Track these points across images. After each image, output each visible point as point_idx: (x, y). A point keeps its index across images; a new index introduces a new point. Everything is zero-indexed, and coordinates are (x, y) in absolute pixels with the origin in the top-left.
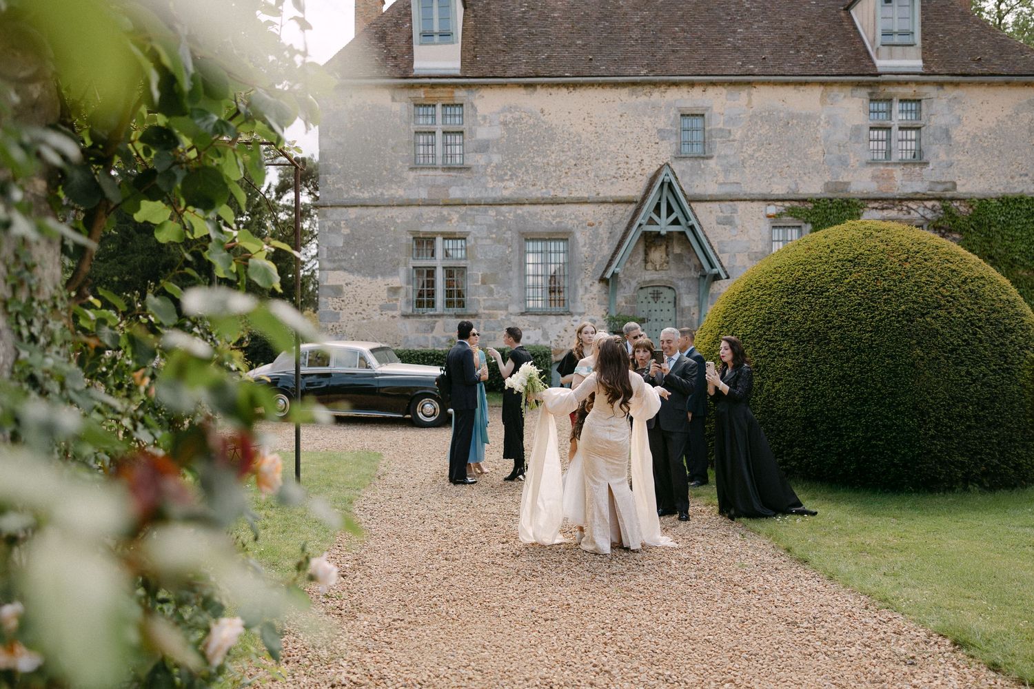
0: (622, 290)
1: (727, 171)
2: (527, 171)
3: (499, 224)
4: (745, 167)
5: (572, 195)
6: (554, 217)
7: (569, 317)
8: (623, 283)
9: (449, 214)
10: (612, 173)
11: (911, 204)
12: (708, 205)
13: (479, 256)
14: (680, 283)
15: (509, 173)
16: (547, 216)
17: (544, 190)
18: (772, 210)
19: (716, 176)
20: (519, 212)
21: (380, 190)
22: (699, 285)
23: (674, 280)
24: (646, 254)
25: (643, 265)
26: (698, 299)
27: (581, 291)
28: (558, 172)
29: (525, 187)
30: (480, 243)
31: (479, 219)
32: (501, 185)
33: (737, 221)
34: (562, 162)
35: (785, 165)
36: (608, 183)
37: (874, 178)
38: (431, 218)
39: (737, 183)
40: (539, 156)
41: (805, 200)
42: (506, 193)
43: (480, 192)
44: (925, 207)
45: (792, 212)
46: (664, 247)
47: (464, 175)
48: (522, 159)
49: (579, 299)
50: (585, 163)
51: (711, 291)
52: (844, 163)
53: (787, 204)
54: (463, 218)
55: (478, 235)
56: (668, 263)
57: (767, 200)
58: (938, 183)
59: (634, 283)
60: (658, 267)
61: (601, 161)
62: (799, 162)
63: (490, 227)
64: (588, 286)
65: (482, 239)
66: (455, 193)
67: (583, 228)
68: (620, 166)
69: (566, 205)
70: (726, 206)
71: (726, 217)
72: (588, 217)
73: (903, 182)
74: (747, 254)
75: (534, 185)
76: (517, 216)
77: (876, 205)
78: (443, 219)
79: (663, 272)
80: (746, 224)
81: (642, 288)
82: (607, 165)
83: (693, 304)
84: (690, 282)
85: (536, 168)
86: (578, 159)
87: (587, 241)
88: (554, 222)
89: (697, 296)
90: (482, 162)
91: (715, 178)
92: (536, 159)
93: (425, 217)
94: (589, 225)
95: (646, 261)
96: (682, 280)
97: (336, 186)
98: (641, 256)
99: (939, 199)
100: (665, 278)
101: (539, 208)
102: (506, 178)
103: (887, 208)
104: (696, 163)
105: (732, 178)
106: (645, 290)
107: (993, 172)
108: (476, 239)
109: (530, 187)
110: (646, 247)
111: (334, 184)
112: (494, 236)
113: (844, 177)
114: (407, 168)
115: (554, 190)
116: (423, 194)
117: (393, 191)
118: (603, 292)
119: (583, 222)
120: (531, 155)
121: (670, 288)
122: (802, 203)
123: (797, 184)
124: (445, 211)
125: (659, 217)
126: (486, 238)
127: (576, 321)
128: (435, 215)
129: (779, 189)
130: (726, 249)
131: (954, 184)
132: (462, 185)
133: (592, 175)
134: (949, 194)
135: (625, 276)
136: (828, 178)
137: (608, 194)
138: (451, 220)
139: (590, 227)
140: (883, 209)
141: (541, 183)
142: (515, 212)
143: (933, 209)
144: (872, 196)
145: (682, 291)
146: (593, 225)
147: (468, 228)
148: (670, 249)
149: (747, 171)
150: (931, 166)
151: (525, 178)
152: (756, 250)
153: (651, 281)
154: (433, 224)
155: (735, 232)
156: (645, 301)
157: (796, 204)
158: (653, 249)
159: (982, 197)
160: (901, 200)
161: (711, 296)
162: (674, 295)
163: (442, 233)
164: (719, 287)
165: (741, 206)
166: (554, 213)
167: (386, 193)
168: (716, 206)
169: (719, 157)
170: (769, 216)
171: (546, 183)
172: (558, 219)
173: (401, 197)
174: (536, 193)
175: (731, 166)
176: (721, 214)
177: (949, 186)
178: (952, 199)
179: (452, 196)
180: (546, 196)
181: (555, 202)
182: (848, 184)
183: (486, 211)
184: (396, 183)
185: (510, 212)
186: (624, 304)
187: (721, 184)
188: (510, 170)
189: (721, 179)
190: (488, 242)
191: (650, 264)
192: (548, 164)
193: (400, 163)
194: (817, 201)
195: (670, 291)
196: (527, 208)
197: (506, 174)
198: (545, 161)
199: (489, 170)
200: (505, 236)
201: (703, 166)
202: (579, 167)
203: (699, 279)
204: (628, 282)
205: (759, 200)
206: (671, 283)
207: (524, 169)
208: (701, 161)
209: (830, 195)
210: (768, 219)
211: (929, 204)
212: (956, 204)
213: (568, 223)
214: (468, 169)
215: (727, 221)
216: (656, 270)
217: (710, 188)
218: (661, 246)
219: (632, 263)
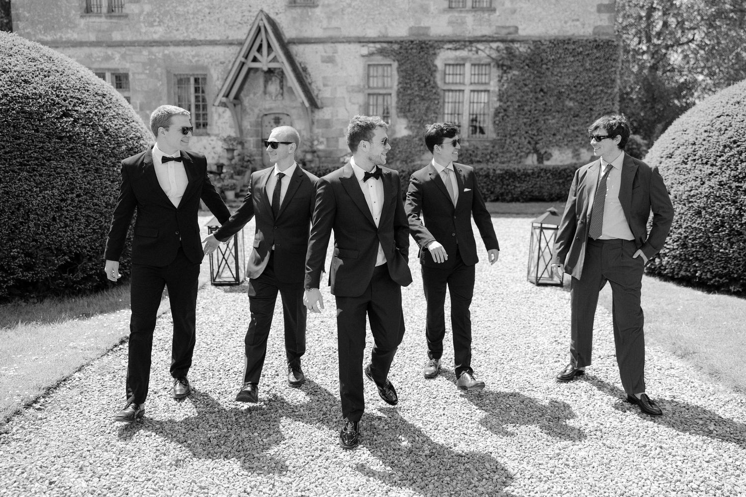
0: (248, 116)
1: (329, 18)
2: (171, 18)
3: (151, 62)
4: (343, 14)
5: (208, 39)
6: (193, 56)
7: (207, 137)
8: (248, 110)
9: (112, 54)
10: (238, 20)
11: (480, 46)
12: (314, 47)
13: (137, 88)
14: (293, 111)
15: (158, 20)
16: (188, 56)
17: (185, 35)
18: (365, 51)
19: (321, 22)
20: (166, 52)
21: (59, 34)
24: (265, 87)
25: (263, 95)
27: (215, 117)
28: (196, 20)
29: (171, 32)
30: (137, 77)
31: (136, 58)
32: (152, 29)
33: (338, 59)
34: (199, 11)
35: (377, 12)
36: (235, 28)
37: (450, 23)
38: (99, 57)
39: (338, 28)
40: (180, 5)
41: (391, 42)
42: (156, 37)
43: (136, 36)
44: (491, 48)
45: (381, 52)
46: (278, 81)
47: (123, 21)
48: (168, 9)
49: (214, 123)
50: (217, 11)
52: (425, 10)
53: (378, 46)
54: (123, 57)
55: (136, 71)
56: (282, 94)
57: (361, 41)
58: (503, 27)
59: (256, 111)
60: (274, 97)
61: (229, 10)
62: (388, 9)
63: (144, 64)
64: (221, 113)
65: (138, 74)
66: (117, 36)
67: (216, 66)
68: (244, 14)
69: (202, 47)
70: (329, 47)
71: (329, 57)
72: (220, 56)
73: (472, 26)
75: (177, 30)
76: (165, 55)
77: (450, 46)
78: (108, 58)
79: (279, 102)
80: (345, 62)
81: (266, 115)
82: (234, 13)
85: (178, 16)
86: (211, 8)
87: (220, 76)
88: (193, 61)
90: (137, 11)
91: (320, 24)
92: (178, 9)
93: (95, 55)
94: (221, 63)
95: (265, 93)
96: (294, 108)
97: (26, 31)
98: (262, 89)
99: (503, 41)
100: (281, 107)
101: (181, 49)
102: (156, 24)
103: (459, 49)
104: (305, 11)
105: (335, 23)
106: (268, 116)
107: (550, 17)
108: (134, 74)
109: (175, 31)
110: (266, 81)
111: (24, 29)
112: (147, 72)
113: (425, 23)
114: (78, 17)
115: (193, 34)
116: (92, 38)
117: (69, 35)
118: (233, 118)
119: (216, 60)
120: (174, 4)
121: (287, 115)
122: (390, 44)
123: (386, 29)
124: (110, 51)
125: (262, 55)
126: (142, 73)
127: (212, 140)
128: (102, 54)
129: (372, 33)
130: (329, 83)
131: (517, 28)
132: (122, 30)
133: (222, 21)
134: (510, 37)
135: (250, 104)
136: (412, 24)
137: (235, 38)
138: (114, 59)
139: (222, 65)
140: (456, 49)
141: (182, 29)
142: (163, 52)
143: (498, 50)
144: (446, 39)
145: (295, 117)
147: (128, 65)
148: (284, 83)
149: (346, 17)
150: (497, 13)
151: (170, 24)
152: (352, 84)
153: (271, 109)
154: (101, 62)
155: (336, 69)
156: (269, 125)
157: (385, 45)
158: (270, 83)
159: (537, 39)
160: (471, 42)
161: (317, 121)
163: (109, 70)
165: (340, 47)
166: (193, 53)
167: (64, 37)
168: (320, 47)
169: (323, 6)
170: (363, 56)
171: (187, 29)
172: (196, 59)
173: (75, 39)
174: (180, 37)
175: (334, 13)
176: (325, 54)
177: (512, 30)
178: (513, 41)
179: (114, 39)
180: (187, 39)
181: (193, 43)
182: (428, 28)
183: (141, 52)
184: (71, 28)
185: (159, 53)
186: (249, 127)
187: (325, 29)
188: (158, 17)
189: (325, 24)
190: (143, 76)
191: (267, 95)
192: (188, 13)
193: (74, 12)
194: (401, 42)
195: (288, 117)
196: (172, 49)
197: (155, 21)
198: (186, 10)
199: (142, 18)
200: (157, 71)
201: (310, 14)
202: (212, 14)
204: (252, 110)
205: (354, 42)
206: (286, 110)
207: (169, 17)
208: (309, 10)
209: (412, 39)
210: (362, 58)
211: (494, 45)
212: (516, 45)
213: (205, 61)
214: (126, 16)
215: (330, 60)
216: (273, 100)
217: (317, 32)
218: (275, 81)
219: (255, 94)
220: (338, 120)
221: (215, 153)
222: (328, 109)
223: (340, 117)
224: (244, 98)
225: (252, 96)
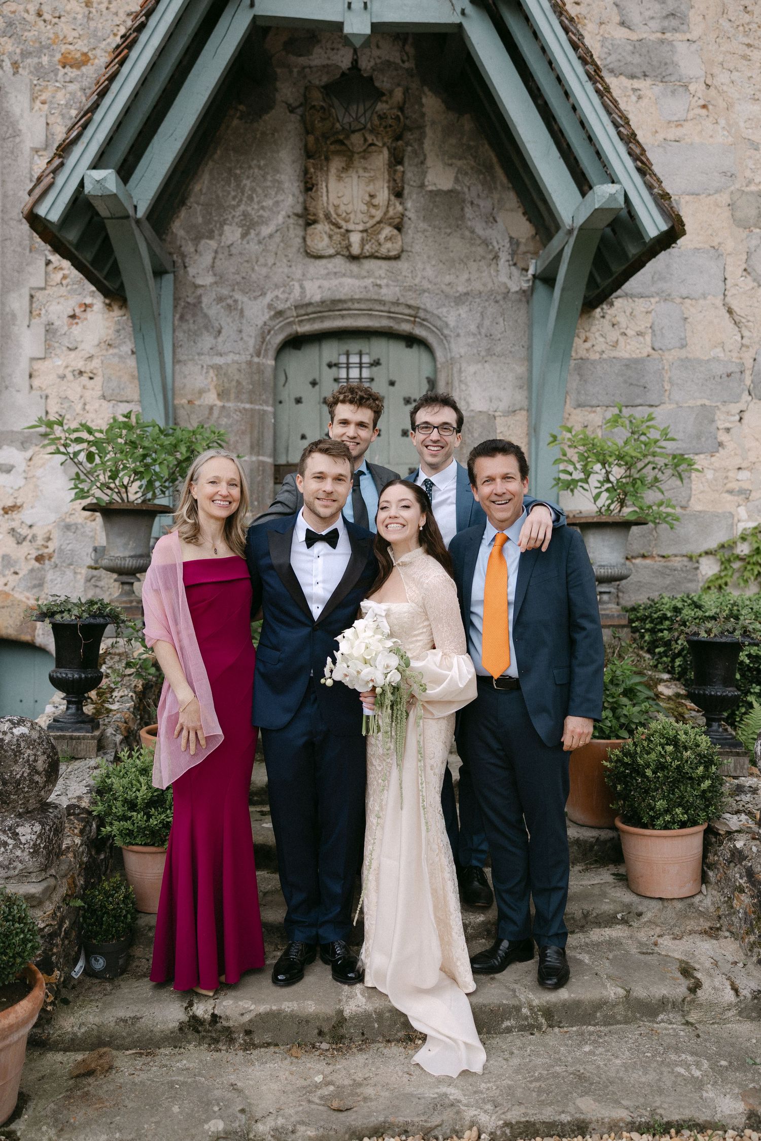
0: (207, 341)
8: (213, 310)
14: (452, 316)
22: (530, 326)
23: (427, 302)
24: (309, 187)
25: (295, 233)
26: (528, 384)
46: (381, 159)
49: (19, 377)
51: (580, 348)
56: (399, 228)
60: (355, 238)
64: (61, 322)
67: (39, 72)
72: (65, 28)
74: (724, 198)
79: (379, 268)
80: (723, 78)
81: (295, 342)
83: (503, 406)
84: (492, 309)
89: (521, 369)
94: (70, 59)
95: (308, 219)
96: (460, 299)
98: (289, 197)
100: (389, 293)
110: (309, 154)
118: (127, 348)
119: (42, 48)
121: (411, 341)
135: (220, 279)
139: (72, 73)
145: (459, 348)
146: (85, 60)
148: (409, 171)
153: (333, 305)
155: (677, 106)
158: (336, 164)
161: (579, 369)
162: (427, 370)
164: (613, 335)
176: (621, 33)
186: (211, 398)
191: (322, 227)
195: (411, 350)
203: (527, 295)
204: (231, 307)
206: (416, 314)
216: (354, 258)
218: (366, 154)
219: (249, 225)
220: (686, 363)
221: (20, 540)
222: (640, 305)
223: (700, 348)
224: (189, 248)
225: (232, 234)
